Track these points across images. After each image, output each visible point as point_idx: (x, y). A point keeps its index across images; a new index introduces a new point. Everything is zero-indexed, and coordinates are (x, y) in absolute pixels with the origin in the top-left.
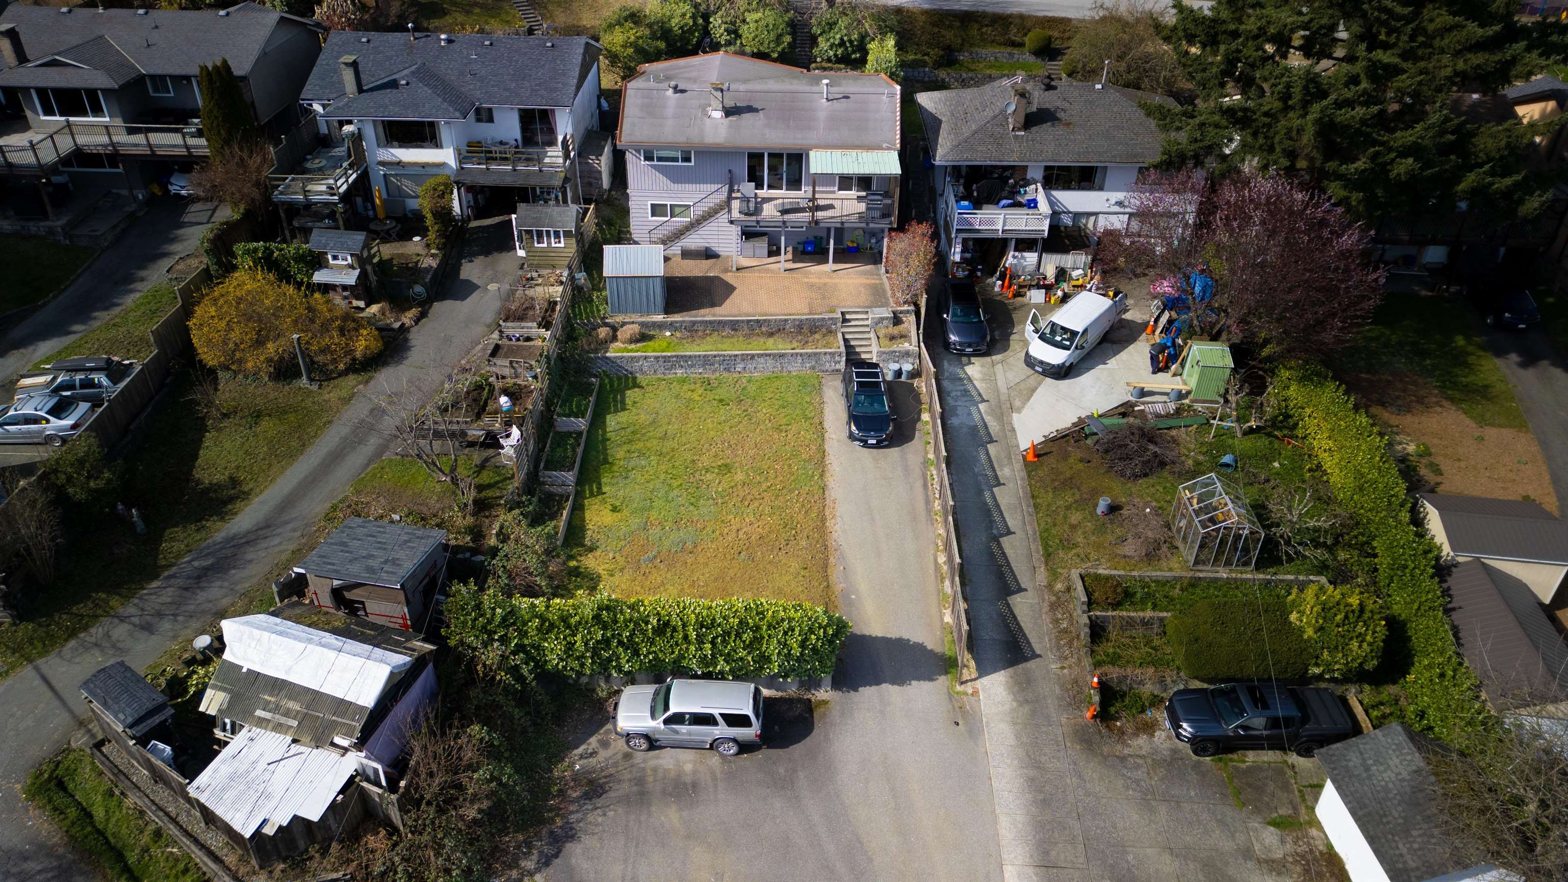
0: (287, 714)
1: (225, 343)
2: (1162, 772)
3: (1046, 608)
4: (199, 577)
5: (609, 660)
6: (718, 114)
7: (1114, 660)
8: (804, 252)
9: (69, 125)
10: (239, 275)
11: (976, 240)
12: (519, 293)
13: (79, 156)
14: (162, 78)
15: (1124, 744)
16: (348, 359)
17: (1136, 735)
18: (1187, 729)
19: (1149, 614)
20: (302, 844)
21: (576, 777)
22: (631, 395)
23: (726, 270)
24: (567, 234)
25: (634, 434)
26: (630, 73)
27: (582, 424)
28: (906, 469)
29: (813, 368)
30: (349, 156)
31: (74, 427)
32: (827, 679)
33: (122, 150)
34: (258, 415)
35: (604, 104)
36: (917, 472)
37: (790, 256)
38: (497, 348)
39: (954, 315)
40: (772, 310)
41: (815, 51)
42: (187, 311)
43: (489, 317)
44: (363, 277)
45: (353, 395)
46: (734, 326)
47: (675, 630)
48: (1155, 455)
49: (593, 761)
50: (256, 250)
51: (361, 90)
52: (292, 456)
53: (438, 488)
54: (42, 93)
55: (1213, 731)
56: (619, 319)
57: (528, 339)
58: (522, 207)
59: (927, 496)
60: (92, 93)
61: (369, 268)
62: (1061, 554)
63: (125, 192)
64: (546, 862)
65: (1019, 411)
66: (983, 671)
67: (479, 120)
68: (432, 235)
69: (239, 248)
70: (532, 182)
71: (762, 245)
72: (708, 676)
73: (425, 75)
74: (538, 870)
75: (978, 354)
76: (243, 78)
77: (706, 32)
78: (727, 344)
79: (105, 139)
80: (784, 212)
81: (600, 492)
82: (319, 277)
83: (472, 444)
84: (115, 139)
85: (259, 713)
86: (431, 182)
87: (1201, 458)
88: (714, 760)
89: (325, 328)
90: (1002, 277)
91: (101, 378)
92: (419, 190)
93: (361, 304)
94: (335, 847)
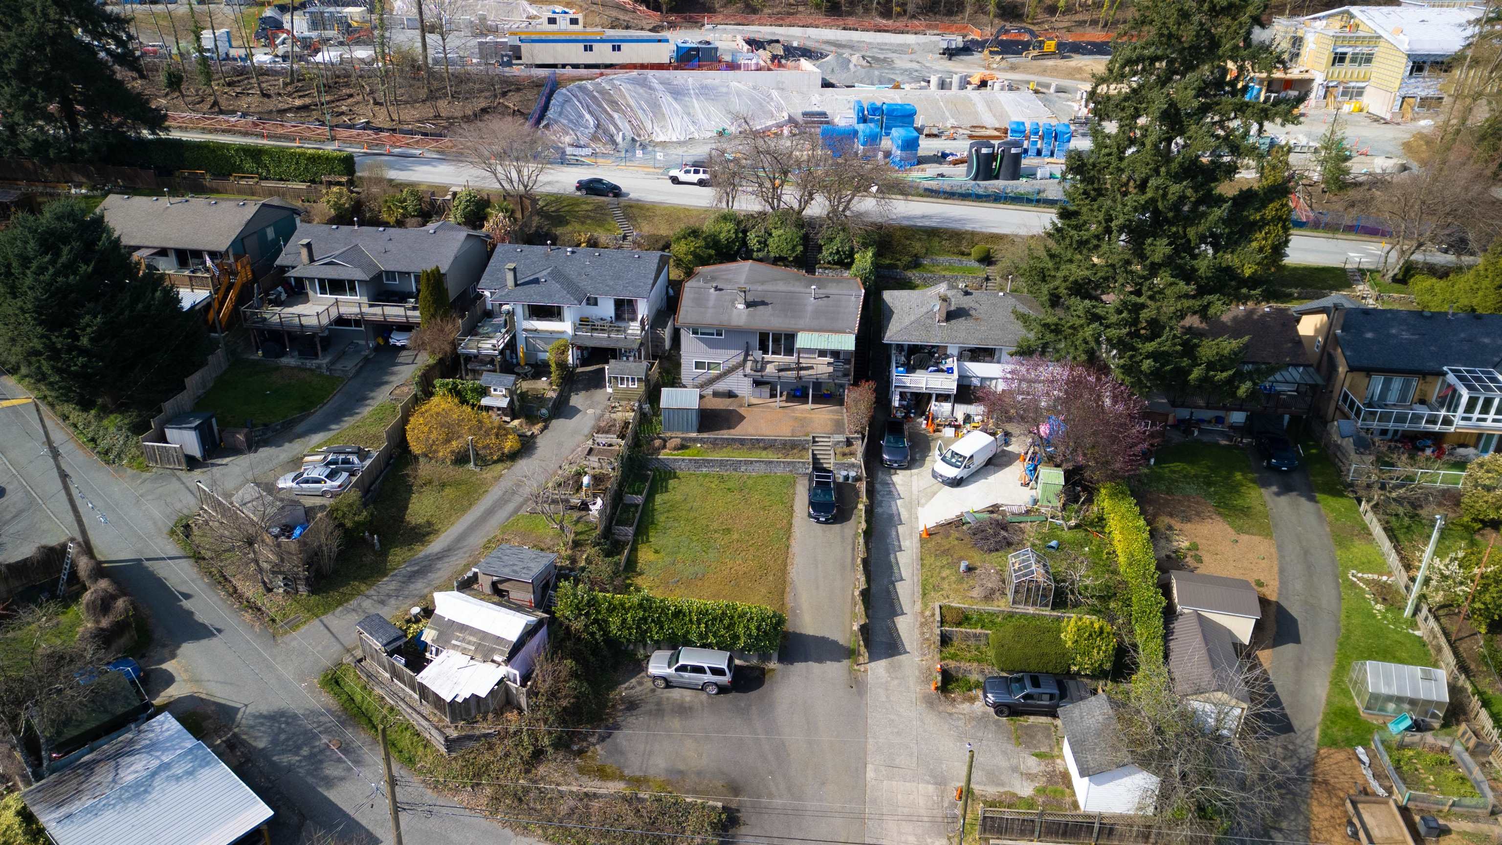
0: (469, 643)
1: (427, 440)
2: (974, 723)
3: (918, 624)
4: (410, 577)
5: (646, 631)
6: (741, 306)
7: (953, 657)
8: (795, 396)
9: (337, 300)
10: (435, 400)
11: (912, 394)
12: (607, 415)
13: (341, 321)
14: (394, 272)
15: (954, 706)
16: (499, 453)
17: (962, 702)
18: (991, 698)
19: (978, 631)
20: (473, 712)
21: (622, 699)
22: (672, 483)
23: (741, 406)
24: (640, 380)
25: (673, 507)
26: (690, 274)
27: (639, 499)
28: (843, 538)
29: (791, 471)
30: (505, 326)
31: (340, 486)
32: (775, 655)
33: (367, 318)
34: (443, 485)
35: (671, 291)
36: (850, 540)
37: (784, 398)
38: (591, 450)
39: (888, 441)
40: (768, 433)
41: (820, 256)
42: (405, 420)
43: (586, 431)
44: (511, 402)
45: (501, 476)
46: (742, 442)
47: (684, 615)
48: (1005, 538)
49: (633, 691)
50: (447, 384)
51: (516, 285)
52: (464, 510)
53: (551, 533)
54: (321, 281)
55: (1007, 699)
56: (669, 434)
57: (610, 445)
58: (612, 361)
59: (853, 555)
60: (352, 283)
61: (515, 397)
62: (933, 594)
63: (362, 342)
64: (602, 739)
65: (923, 506)
66: (872, 659)
67: (588, 304)
68: (554, 376)
69: (437, 382)
70: (620, 345)
71: (766, 390)
72: (704, 646)
73: (557, 275)
74: (598, 743)
75: (901, 468)
76: (444, 275)
77: (744, 243)
78: (736, 453)
79: (357, 310)
80: (780, 370)
81: (648, 541)
82: (485, 401)
83: (572, 508)
84: (363, 310)
85: (454, 642)
86: (556, 344)
87: (1037, 542)
88: (703, 696)
89: (487, 433)
90: (927, 419)
91: (354, 459)
92: (548, 348)
93: (508, 419)
94: (490, 716)
